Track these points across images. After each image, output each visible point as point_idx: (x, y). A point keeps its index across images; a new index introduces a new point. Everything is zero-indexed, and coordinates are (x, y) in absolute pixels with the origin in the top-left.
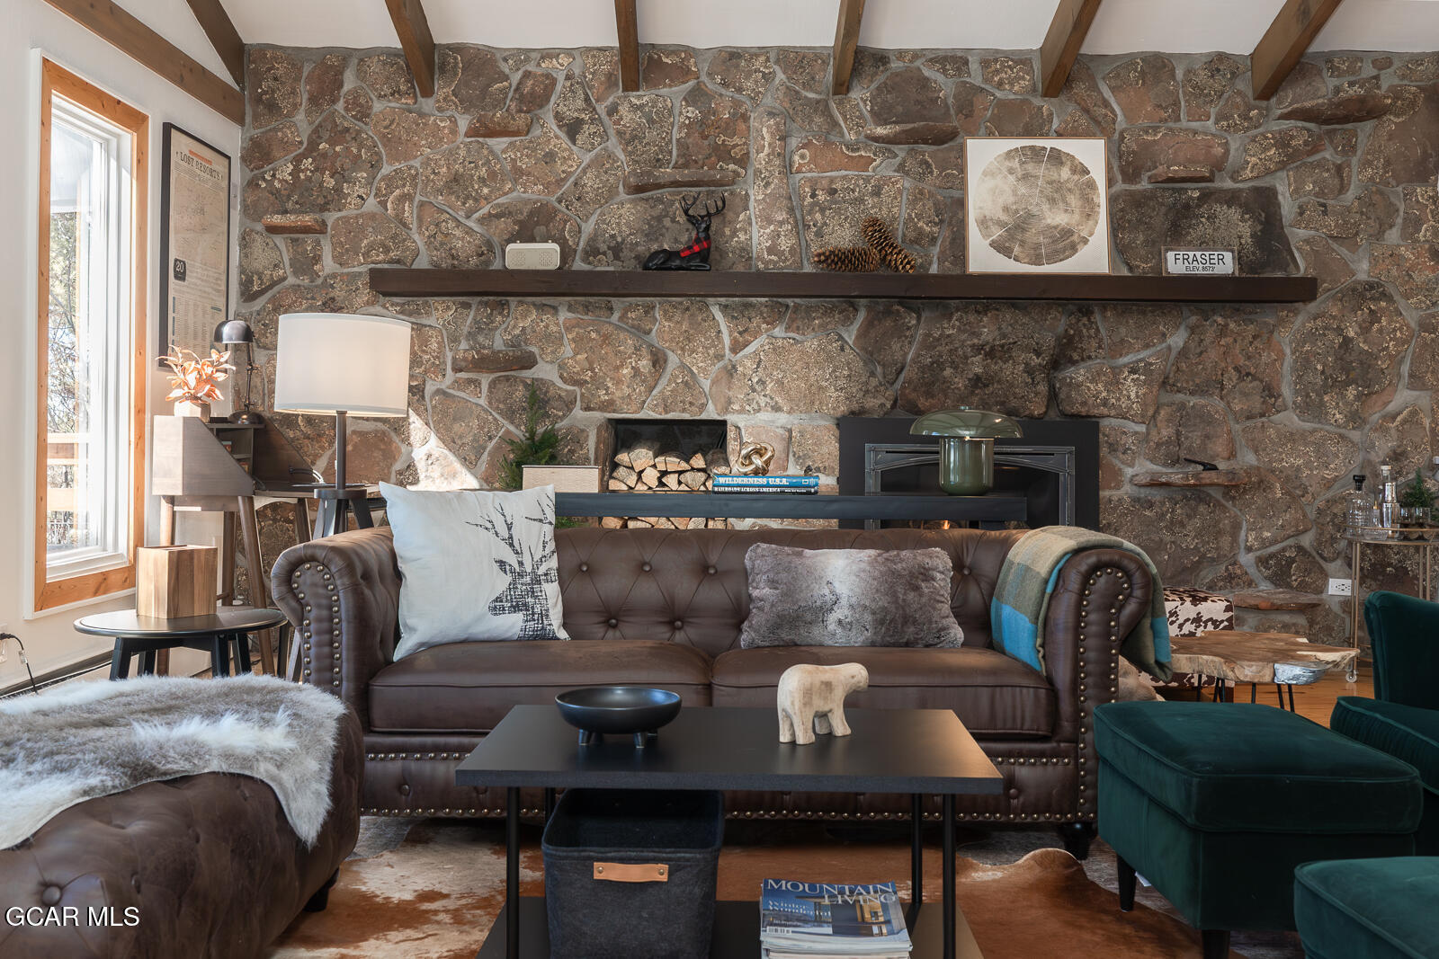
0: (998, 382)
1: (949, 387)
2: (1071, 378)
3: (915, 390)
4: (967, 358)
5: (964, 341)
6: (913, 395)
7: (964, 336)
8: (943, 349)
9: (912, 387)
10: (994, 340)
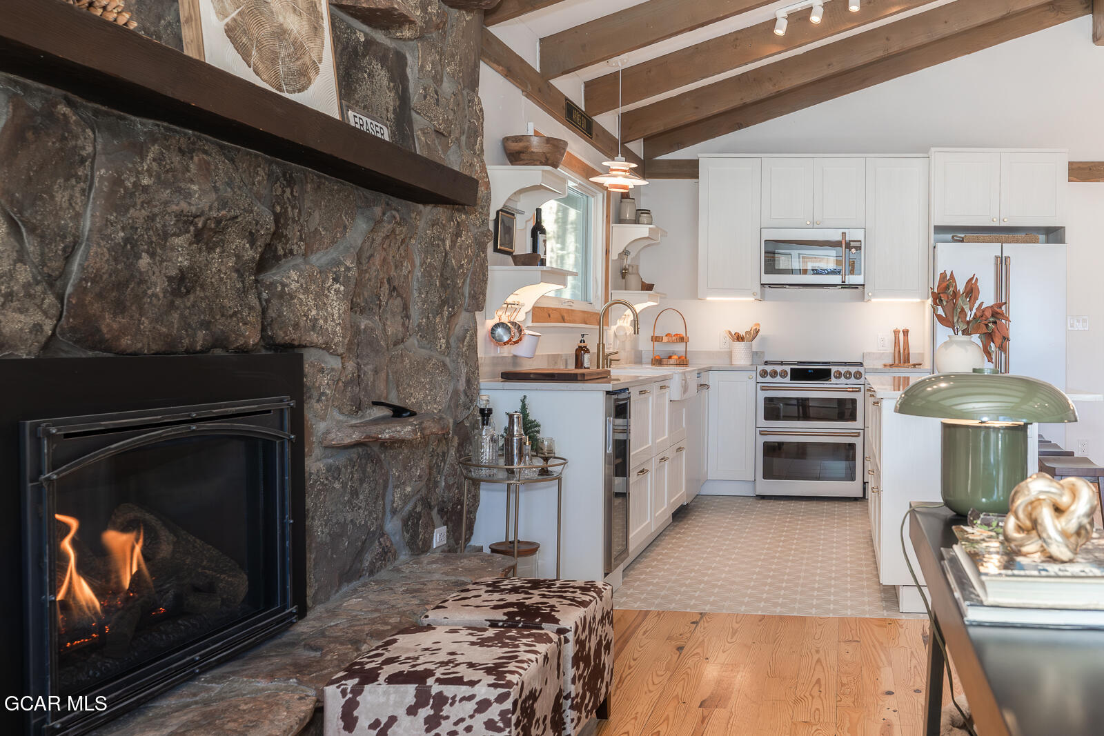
0: (203, 287)
1: (145, 292)
2: (284, 285)
3: (100, 296)
4: (165, 236)
5: (166, 203)
6: (95, 308)
7: (166, 194)
8: (138, 214)
9: (97, 289)
10: (211, 208)
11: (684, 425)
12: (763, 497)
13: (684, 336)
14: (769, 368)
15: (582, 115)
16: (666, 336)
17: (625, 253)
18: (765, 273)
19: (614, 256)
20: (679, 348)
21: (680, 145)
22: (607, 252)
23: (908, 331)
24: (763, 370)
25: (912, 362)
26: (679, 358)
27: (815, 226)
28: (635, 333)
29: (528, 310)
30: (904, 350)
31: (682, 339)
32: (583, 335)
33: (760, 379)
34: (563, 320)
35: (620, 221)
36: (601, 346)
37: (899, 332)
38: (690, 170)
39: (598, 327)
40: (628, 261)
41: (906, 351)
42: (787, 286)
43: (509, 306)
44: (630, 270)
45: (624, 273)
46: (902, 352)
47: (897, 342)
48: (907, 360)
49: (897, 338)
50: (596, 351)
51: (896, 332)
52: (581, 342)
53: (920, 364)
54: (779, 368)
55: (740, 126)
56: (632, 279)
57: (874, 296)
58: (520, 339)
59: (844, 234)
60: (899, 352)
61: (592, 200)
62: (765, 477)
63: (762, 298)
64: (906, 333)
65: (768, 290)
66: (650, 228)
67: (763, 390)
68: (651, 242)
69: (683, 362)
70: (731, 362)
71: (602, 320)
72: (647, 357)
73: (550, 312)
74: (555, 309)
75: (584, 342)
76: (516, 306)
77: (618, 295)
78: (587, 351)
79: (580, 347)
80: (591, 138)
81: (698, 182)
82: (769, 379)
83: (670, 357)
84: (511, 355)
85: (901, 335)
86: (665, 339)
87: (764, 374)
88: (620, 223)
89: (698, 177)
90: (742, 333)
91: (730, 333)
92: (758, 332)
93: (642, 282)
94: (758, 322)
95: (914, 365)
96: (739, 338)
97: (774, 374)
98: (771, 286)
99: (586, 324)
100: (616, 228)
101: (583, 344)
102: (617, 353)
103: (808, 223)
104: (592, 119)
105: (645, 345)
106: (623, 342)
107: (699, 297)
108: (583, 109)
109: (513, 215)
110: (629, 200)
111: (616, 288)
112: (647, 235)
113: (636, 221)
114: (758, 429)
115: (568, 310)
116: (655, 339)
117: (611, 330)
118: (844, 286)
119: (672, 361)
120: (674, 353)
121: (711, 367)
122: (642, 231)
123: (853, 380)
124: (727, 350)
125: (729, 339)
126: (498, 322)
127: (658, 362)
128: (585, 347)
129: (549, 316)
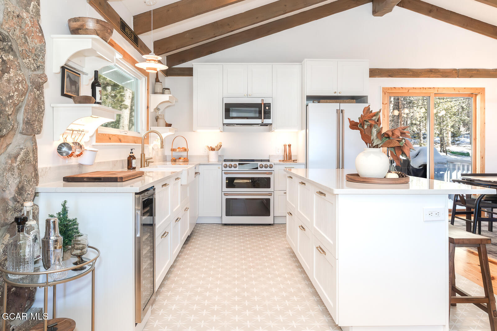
11: (188, 196)
12: (226, 225)
13: (186, 148)
14: (228, 163)
15: (131, 32)
16: (178, 148)
17: (157, 109)
18: (225, 119)
19: (152, 110)
20: (184, 154)
21: (184, 61)
22: (148, 107)
23: (291, 145)
24: (225, 164)
25: (293, 159)
26: (184, 158)
27: (249, 96)
28: (161, 148)
29: (91, 134)
30: (289, 154)
31: (185, 150)
32: (132, 150)
33: (224, 169)
34: (120, 141)
35: (155, 93)
36: (143, 155)
37: (286, 145)
38: (189, 72)
39: (141, 145)
40: (159, 113)
41: (290, 155)
42: (235, 125)
43: (74, 132)
44: (160, 117)
45: (157, 119)
46: (288, 154)
47: (285, 150)
48: (290, 158)
49: (285, 148)
50: (140, 157)
51: (285, 146)
52: (131, 153)
53: (296, 160)
54: (233, 163)
55: (211, 52)
56: (161, 121)
57: (276, 128)
58: (81, 154)
59: (262, 100)
60: (287, 155)
61: (139, 81)
62: (226, 215)
63: (224, 130)
64: (290, 146)
65: (226, 127)
66: (170, 96)
67: (225, 174)
68: (170, 104)
69: (186, 161)
70: (208, 160)
71: (144, 141)
72: (169, 159)
73: (110, 137)
74: (115, 135)
75: (132, 153)
76: (80, 132)
77: (153, 128)
78: (134, 158)
79: (130, 156)
80: (138, 47)
81: (193, 78)
82: (228, 169)
83: (180, 158)
84: (77, 164)
85: (287, 147)
86: (178, 150)
87: (226, 166)
88: (155, 94)
89: (192, 76)
90: (214, 147)
91: (208, 147)
92: (221, 146)
93: (166, 123)
94: (220, 142)
95: (294, 161)
96: (213, 149)
97: (231, 166)
98: (228, 125)
99: (136, 143)
100: (153, 97)
101: (132, 154)
102: (152, 158)
103: (245, 95)
104: (138, 37)
105: (168, 153)
106: (157, 152)
107: (194, 130)
108: (133, 30)
109: (80, 74)
110: (159, 83)
111: (153, 126)
112: (168, 100)
113: (163, 93)
114: (223, 193)
115: (124, 136)
116: (173, 150)
117: (150, 146)
118: (263, 125)
119: (181, 160)
120: (182, 156)
121: (200, 163)
122: (165, 97)
123: (268, 169)
124: (206, 154)
125: (207, 149)
126: (63, 142)
127: (174, 161)
128: (133, 156)
129: (110, 139)
